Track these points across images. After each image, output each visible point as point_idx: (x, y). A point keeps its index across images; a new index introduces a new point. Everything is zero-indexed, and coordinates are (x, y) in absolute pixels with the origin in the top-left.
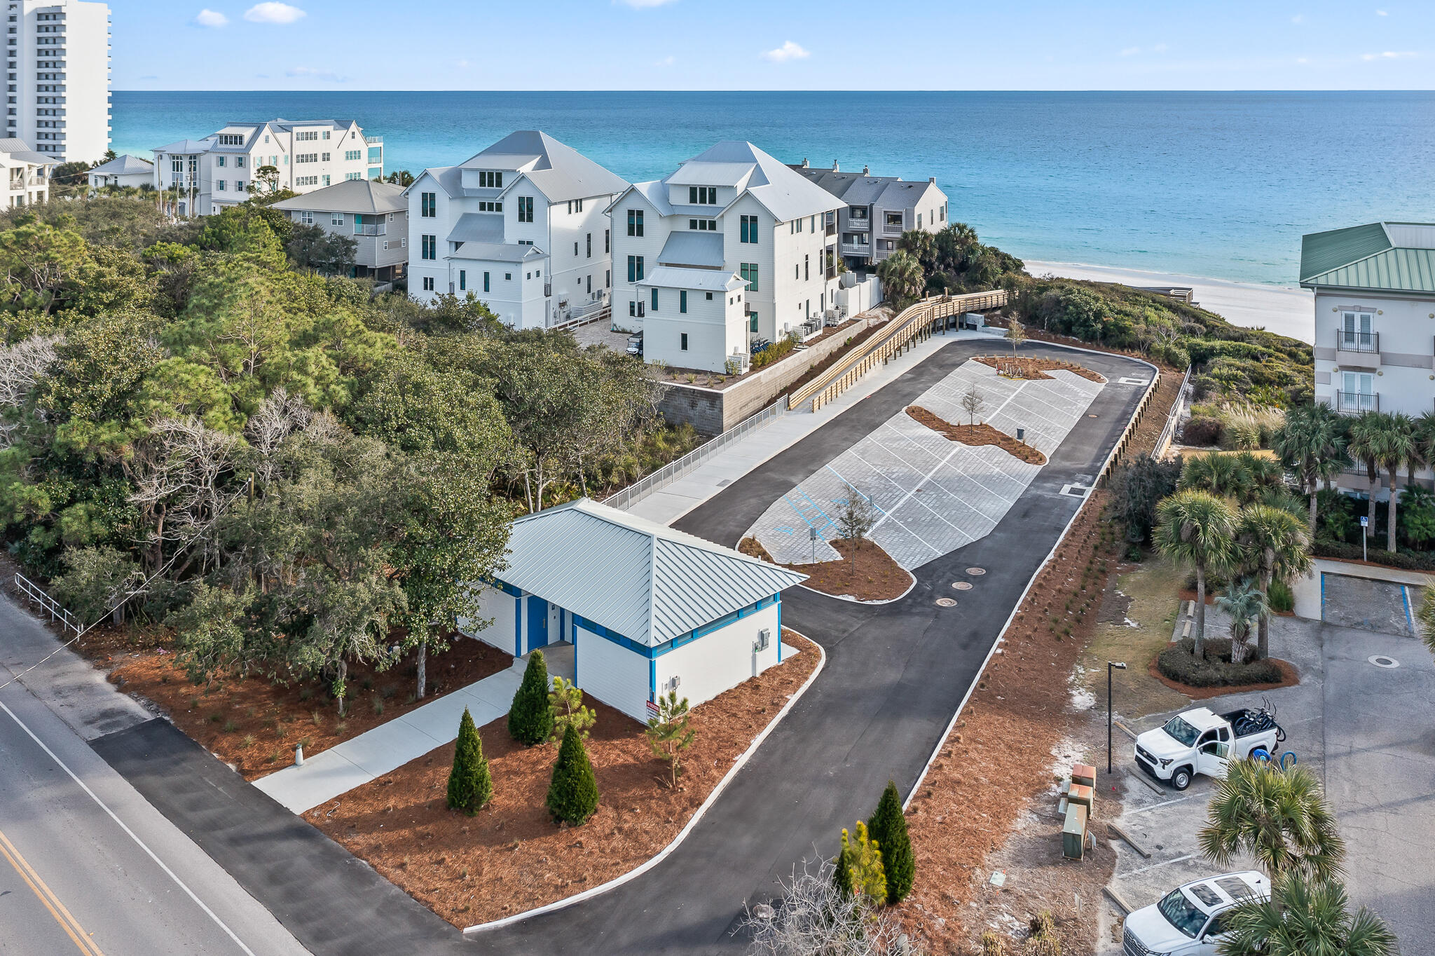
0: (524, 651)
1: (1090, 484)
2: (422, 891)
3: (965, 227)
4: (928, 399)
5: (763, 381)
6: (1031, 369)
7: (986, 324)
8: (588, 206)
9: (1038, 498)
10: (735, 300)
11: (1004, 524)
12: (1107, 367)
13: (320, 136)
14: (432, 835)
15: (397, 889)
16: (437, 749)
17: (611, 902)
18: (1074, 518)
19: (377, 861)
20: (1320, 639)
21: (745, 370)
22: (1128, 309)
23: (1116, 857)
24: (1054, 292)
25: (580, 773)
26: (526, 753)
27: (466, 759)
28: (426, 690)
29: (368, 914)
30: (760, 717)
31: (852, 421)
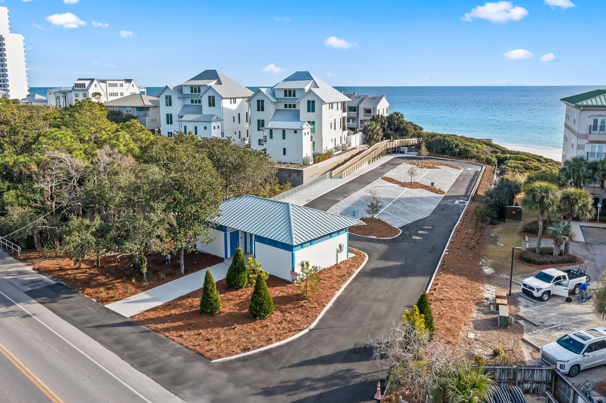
0: (229, 256)
1: (467, 200)
2: (192, 346)
3: (399, 113)
4: (390, 174)
5: (319, 167)
6: (430, 165)
7: (408, 151)
8: (239, 101)
9: (446, 205)
10: (307, 134)
11: (434, 212)
12: (462, 165)
13: (119, 85)
14: (194, 324)
15: (179, 345)
16: (193, 292)
17: (286, 348)
18: (464, 210)
19: (168, 334)
20: (587, 248)
21: (311, 163)
22: (469, 144)
23: (523, 326)
24: (438, 137)
25: (265, 296)
26: (235, 292)
27: (209, 291)
28: (185, 270)
29: (166, 355)
30: (342, 278)
31: (359, 181)
